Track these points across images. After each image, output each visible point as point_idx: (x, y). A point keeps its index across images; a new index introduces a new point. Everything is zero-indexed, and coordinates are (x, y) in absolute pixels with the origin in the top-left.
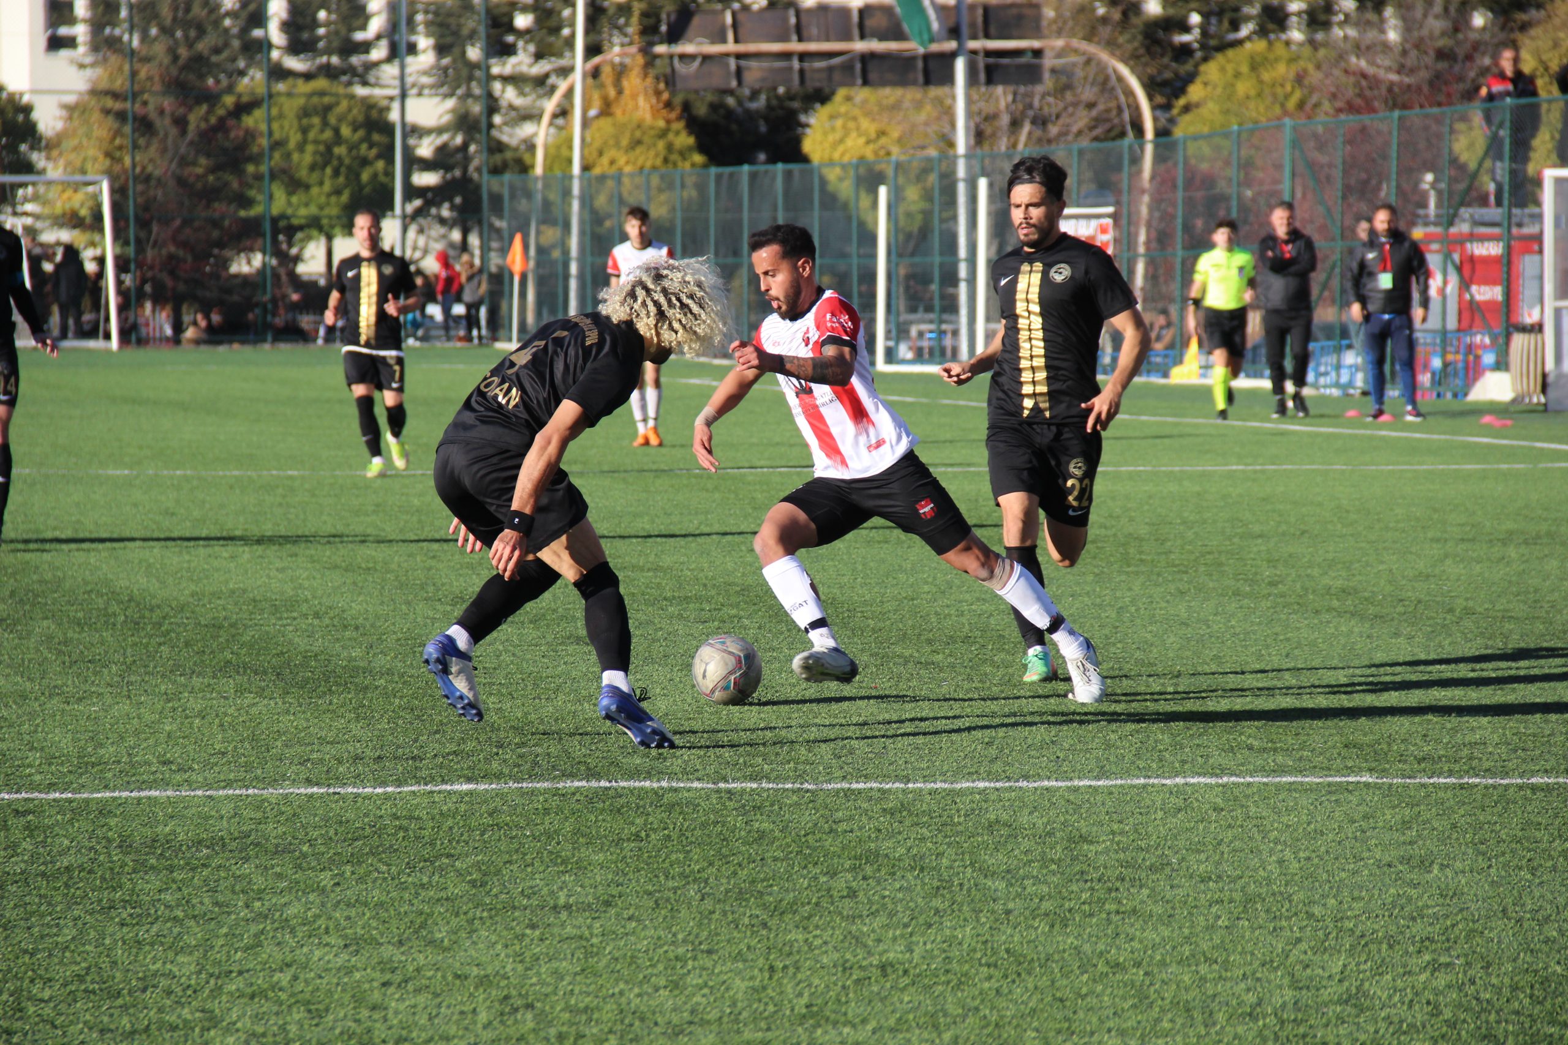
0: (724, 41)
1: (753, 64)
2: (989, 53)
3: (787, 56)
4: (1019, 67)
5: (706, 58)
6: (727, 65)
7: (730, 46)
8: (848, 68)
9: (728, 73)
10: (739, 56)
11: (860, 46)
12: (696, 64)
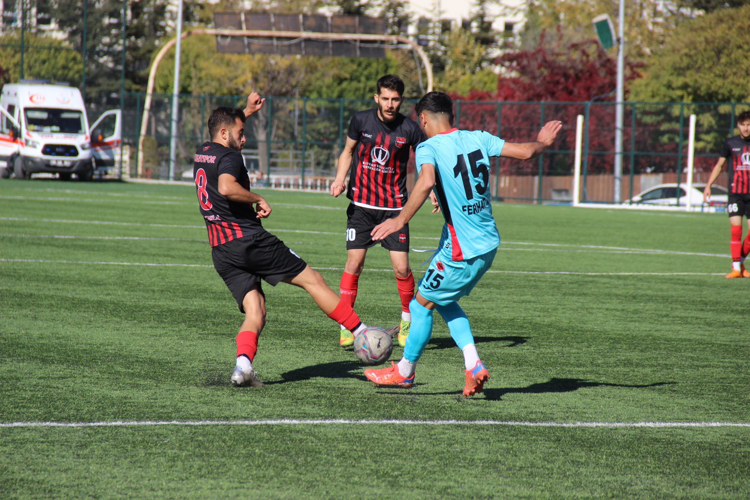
0: (240, 28)
1: (255, 41)
2: (362, 41)
3: (270, 38)
4: (374, 49)
5: (233, 37)
6: (243, 41)
7: (244, 32)
8: (298, 45)
9: (244, 44)
10: (249, 37)
11: (305, 34)
12: (228, 40)
